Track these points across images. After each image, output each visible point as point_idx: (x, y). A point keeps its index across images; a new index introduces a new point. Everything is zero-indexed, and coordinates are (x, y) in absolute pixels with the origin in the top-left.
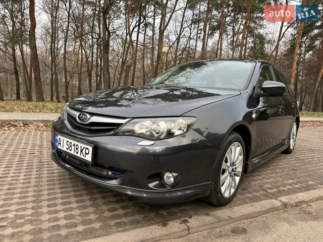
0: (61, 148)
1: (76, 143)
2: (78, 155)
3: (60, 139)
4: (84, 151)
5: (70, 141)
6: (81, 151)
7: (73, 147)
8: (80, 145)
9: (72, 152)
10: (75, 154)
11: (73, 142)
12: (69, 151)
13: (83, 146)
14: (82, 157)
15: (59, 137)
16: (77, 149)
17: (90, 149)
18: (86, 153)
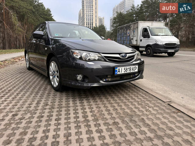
0: (121, 73)
1: (130, 67)
2: (131, 71)
3: (119, 69)
4: (134, 69)
5: (126, 67)
6: (133, 69)
7: (128, 70)
8: (132, 67)
9: (128, 72)
10: (130, 72)
11: (128, 67)
12: (126, 72)
13: (133, 67)
14: (133, 71)
15: (118, 68)
16: (131, 69)
17: (137, 66)
18: (135, 69)
